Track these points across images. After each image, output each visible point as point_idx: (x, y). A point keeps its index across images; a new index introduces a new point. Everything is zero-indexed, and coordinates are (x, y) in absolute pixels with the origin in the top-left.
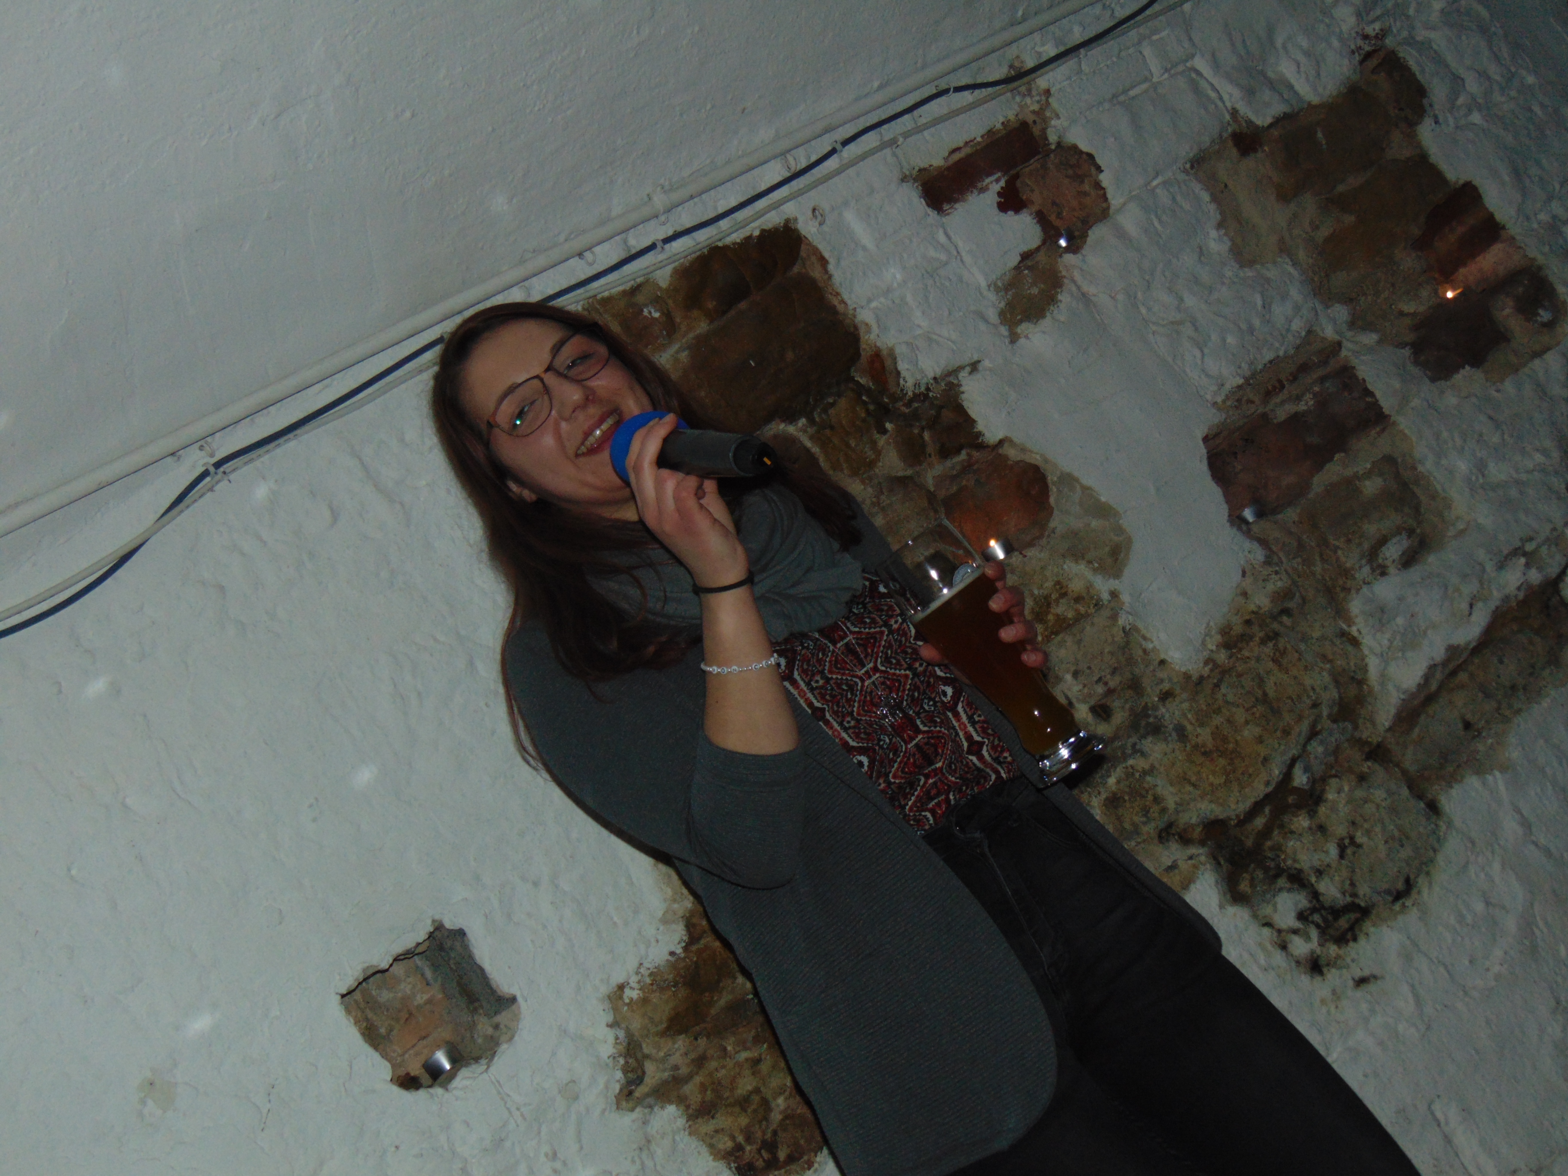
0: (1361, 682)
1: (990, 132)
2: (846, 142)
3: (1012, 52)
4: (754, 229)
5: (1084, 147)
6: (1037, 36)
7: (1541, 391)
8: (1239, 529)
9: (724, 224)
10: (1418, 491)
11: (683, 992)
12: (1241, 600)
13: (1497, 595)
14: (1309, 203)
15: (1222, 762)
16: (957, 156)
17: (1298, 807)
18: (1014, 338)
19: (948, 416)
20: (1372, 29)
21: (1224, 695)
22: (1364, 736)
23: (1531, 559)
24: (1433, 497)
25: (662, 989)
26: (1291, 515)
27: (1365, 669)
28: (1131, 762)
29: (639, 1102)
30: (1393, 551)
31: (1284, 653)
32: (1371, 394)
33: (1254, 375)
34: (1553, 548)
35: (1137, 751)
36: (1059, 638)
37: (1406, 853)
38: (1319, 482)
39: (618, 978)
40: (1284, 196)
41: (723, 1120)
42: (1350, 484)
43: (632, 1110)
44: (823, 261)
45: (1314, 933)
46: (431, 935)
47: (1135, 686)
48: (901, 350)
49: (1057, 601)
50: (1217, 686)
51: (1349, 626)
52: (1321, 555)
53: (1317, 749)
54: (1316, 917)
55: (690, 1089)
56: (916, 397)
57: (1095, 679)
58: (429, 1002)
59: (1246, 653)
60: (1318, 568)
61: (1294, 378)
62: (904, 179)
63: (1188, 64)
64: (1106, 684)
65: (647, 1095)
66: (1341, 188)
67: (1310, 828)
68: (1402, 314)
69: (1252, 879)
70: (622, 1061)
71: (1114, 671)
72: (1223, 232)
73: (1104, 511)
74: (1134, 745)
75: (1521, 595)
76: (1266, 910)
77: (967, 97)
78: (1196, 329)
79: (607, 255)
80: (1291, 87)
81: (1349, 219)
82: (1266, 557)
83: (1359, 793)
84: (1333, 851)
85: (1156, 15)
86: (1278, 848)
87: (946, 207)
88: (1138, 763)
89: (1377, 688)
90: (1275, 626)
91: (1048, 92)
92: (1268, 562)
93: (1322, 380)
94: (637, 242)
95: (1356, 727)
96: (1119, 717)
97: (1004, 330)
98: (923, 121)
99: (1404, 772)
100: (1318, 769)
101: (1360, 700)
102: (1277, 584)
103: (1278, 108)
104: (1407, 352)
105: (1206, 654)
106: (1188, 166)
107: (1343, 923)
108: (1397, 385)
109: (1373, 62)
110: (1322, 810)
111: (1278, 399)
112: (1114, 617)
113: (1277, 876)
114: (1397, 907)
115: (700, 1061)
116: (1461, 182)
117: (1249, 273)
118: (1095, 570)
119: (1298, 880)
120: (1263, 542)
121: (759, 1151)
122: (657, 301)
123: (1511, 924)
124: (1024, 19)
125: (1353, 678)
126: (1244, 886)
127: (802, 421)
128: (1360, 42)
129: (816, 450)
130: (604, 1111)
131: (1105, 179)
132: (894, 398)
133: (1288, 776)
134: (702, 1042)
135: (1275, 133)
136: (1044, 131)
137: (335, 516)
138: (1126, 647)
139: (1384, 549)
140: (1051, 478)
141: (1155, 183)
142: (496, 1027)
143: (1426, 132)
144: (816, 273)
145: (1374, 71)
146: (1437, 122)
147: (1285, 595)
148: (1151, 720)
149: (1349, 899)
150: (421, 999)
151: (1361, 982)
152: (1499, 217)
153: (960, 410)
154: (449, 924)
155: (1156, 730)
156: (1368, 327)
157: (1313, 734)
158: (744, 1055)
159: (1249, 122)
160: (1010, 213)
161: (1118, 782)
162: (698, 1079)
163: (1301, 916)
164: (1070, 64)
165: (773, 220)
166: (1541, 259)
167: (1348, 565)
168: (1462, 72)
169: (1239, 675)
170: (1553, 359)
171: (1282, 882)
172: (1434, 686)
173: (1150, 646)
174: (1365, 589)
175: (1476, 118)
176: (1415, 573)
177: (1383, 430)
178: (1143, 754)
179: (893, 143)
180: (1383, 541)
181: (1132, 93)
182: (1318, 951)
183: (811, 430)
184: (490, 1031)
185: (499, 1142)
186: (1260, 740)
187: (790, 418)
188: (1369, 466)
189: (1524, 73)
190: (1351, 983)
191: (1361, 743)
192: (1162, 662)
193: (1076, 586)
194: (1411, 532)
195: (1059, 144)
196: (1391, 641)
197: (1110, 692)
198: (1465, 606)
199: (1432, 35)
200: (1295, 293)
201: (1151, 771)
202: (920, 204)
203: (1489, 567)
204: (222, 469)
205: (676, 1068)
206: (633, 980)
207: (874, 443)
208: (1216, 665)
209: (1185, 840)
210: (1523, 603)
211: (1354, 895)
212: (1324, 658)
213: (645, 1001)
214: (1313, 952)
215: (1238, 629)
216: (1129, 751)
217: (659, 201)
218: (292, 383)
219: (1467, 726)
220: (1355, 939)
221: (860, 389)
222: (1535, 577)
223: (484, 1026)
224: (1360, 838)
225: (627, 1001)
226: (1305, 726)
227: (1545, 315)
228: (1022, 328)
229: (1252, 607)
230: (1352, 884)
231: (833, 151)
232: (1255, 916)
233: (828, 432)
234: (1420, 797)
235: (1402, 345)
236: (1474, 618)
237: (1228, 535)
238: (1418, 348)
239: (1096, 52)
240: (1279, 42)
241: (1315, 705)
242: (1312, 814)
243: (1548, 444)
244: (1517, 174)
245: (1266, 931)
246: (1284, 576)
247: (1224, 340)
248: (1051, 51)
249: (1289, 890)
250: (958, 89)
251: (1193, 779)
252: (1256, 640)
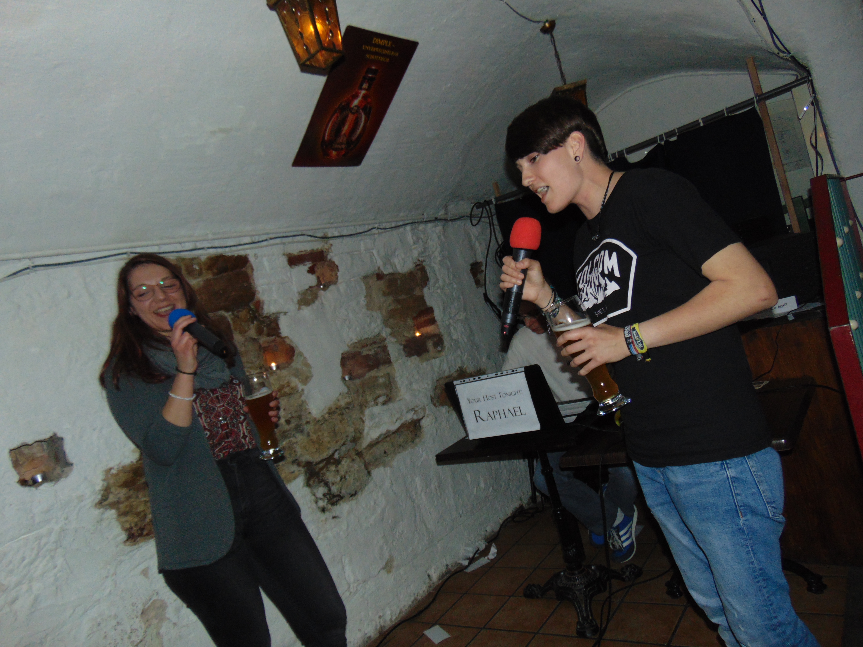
0: (361, 433)
1: (313, 250)
2: (271, 239)
3: (326, 230)
4: (236, 254)
5: (337, 263)
6: (334, 229)
7: (432, 368)
8: (343, 382)
9: (227, 249)
10: (393, 386)
11: (131, 475)
12: (337, 402)
13: (403, 420)
14: (390, 299)
15: (317, 446)
16: (301, 253)
17: (333, 463)
18: (299, 309)
19: (273, 325)
20: (421, 259)
21: (323, 427)
22: (358, 448)
23: (416, 412)
24: (396, 388)
25: (125, 472)
26: (358, 381)
27: (363, 430)
28: (291, 439)
29: (103, 507)
30: (381, 400)
31: (343, 419)
32: (389, 355)
33: (360, 341)
34: (422, 411)
35: (294, 436)
36: (283, 398)
37: (358, 484)
38: (368, 375)
39: (111, 465)
40: (385, 294)
41: (129, 518)
42: (376, 378)
43: (100, 509)
44: (252, 269)
45: (326, 501)
46: (51, 437)
47: (300, 417)
48: (266, 302)
49: (286, 387)
50: (322, 424)
51: (363, 417)
52: (362, 395)
53: (344, 449)
54: (328, 496)
55: (122, 506)
56: (266, 317)
57: (289, 412)
58: (42, 457)
59: (333, 417)
60: (360, 398)
61: (371, 345)
62: (284, 254)
63: (372, 251)
64: (292, 415)
65: (106, 505)
66: (400, 297)
67: (334, 471)
68: (404, 336)
69: (314, 481)
70: (102, 492)
71: (295, 412)
72: (365, 299)
73: (308, 365)
74: (294, 434)
75: (410, 421)
76: (315, 491)
77: (309, 238)
78: (350, 323)
79: (189, 246)
80: (396, 266)
81: (399, 306)
82: (348, 392)
83: (351, 464)
84: (339, 478)
85: (367, 235)
86: (324, 474)
87: (293, 266)
88: (293, 440)
89: (365, 436)
90: (344, 411)
91: (332, 245)
92: (347, 393)
93: (379, 347)
94: (199, 245)
95: (356, 445)
96: (293, 425)
97: (297, 306)
98: (295, 240)
99: (365, 462)
100: (342, 454)
101: (359, 438)
102: (348, 400)
103: (390, 271)
104: (402, 347)
105: (323, 414)
106: (362, 278)
107: (335, 499)
108: (397, 354)
109: (418, 267)
110: (340, 466)
111: (365, 349)
112: (301, 396)
113: (321, 482)
114: (351, 498)
115: (129, 498)
116: (430, 306)
117: (369, 312)
118: (300, 382)
119: (326, 484)
120: (348, 387)
121: (138, 530)
122: (199, 264)
123: (379, 511)
124: (332, 223)
125: (359, 432)
126: (311, 482)
127: (230, 313)
128: (417, 261)
129: (231, 322)
130: (90, 508)
131: (339, 274)
132: (259, 315)
133: (333, 454)
134: (132, 492)
135: (388, 277)
136: (327, 255)
137: (69, 295)
138: (301, 405)
139: (379, 399)
140: (296, 352)
141: (352, 279)
142: (63, 471)
143: (426, 290)
144: (249, 272)
145: (418, 269)
146: (429, 289)
147: (349, 404)
148: (301, 428)
149: (338, 493)
150: (39, 455)
151: (334, 517)
152: (436, 318)
153: (277, 325)
154: (60, 435)
155: (302, 432)
156: (395, 337)
157: (344, 444)
158: (144, 499)
159: (382, 272)
160: (310, 274)
162: (126, 503)
163: (324, 495)
164: (340, 240)
165: (242, 253)
166: (443, 333)
167: (368, 400)
168: (439, 278)
169: (329, 423)
170: (437, 361)
171: (322, 484)
172: (380, 440)
173: (307, 407)
174: (370, 408)
175: (439, 291)
176: (385, 407)
177: (390, 366)
178: (296, 437)
179: (284, 244)
180: (380, 396)
181: (354, 253)
182: (325, 506)
183: (232, 317)
184: (60, 472)
185: (48, 511)
186: (329, 442)
187: (227, 311)
188: (382, 374)
189: (454, 283)
190: (331, 517)
191: (356, 450)
192: (310, 413)
193: (293, 385)
194: (387, 396)
195: (330, 260)
196: (373, 424)
197: (292, 417)
198: (395, 420)
199: (435, 265)
200: (379, 321)
201: (296, 443)
202: (286, 263)
203: (405, 411)
204: (34, 269)
205: (119, 498)
206: (116, 467)
207: (249, 326)
208: (324, 418)
209: (299, 465)
210: (410, 423)
211: (341, 492)
212: (354, 423)
213: (117, 475)
214: (324, 506)
215: (333, 409)
216: (292, 436)
217: (210, 236)
218: (70, 250)
219: (385, 452)
220: (337, 505)
221: (251, 309)
222: (415, 417)
223: (58, 470)
224: (347, 477)
225: (111, 473)
226: (342, 442)
227: (439, 348)
228: (303, 307)
229: (339, 404)
230: (341, 489)
231: (266, 240)
232: (311, 492)
233: (237, 319)
234: (366, 469)
235: (401, 344)
236: (396, 424)
237: (339, 383)
238: (405, 347)
239: (349, 239)
240: (396, 253)
241: (347, 436)
242: (337, 466)
243: (429, 382)
244: (444, 309)
245: (313, 497)
246: (350, 398)
247: (356, 328)
248: (336, 234)
249: (324, 487)
250: (308, 235)
251: (307, 448)
252: (337, 414)
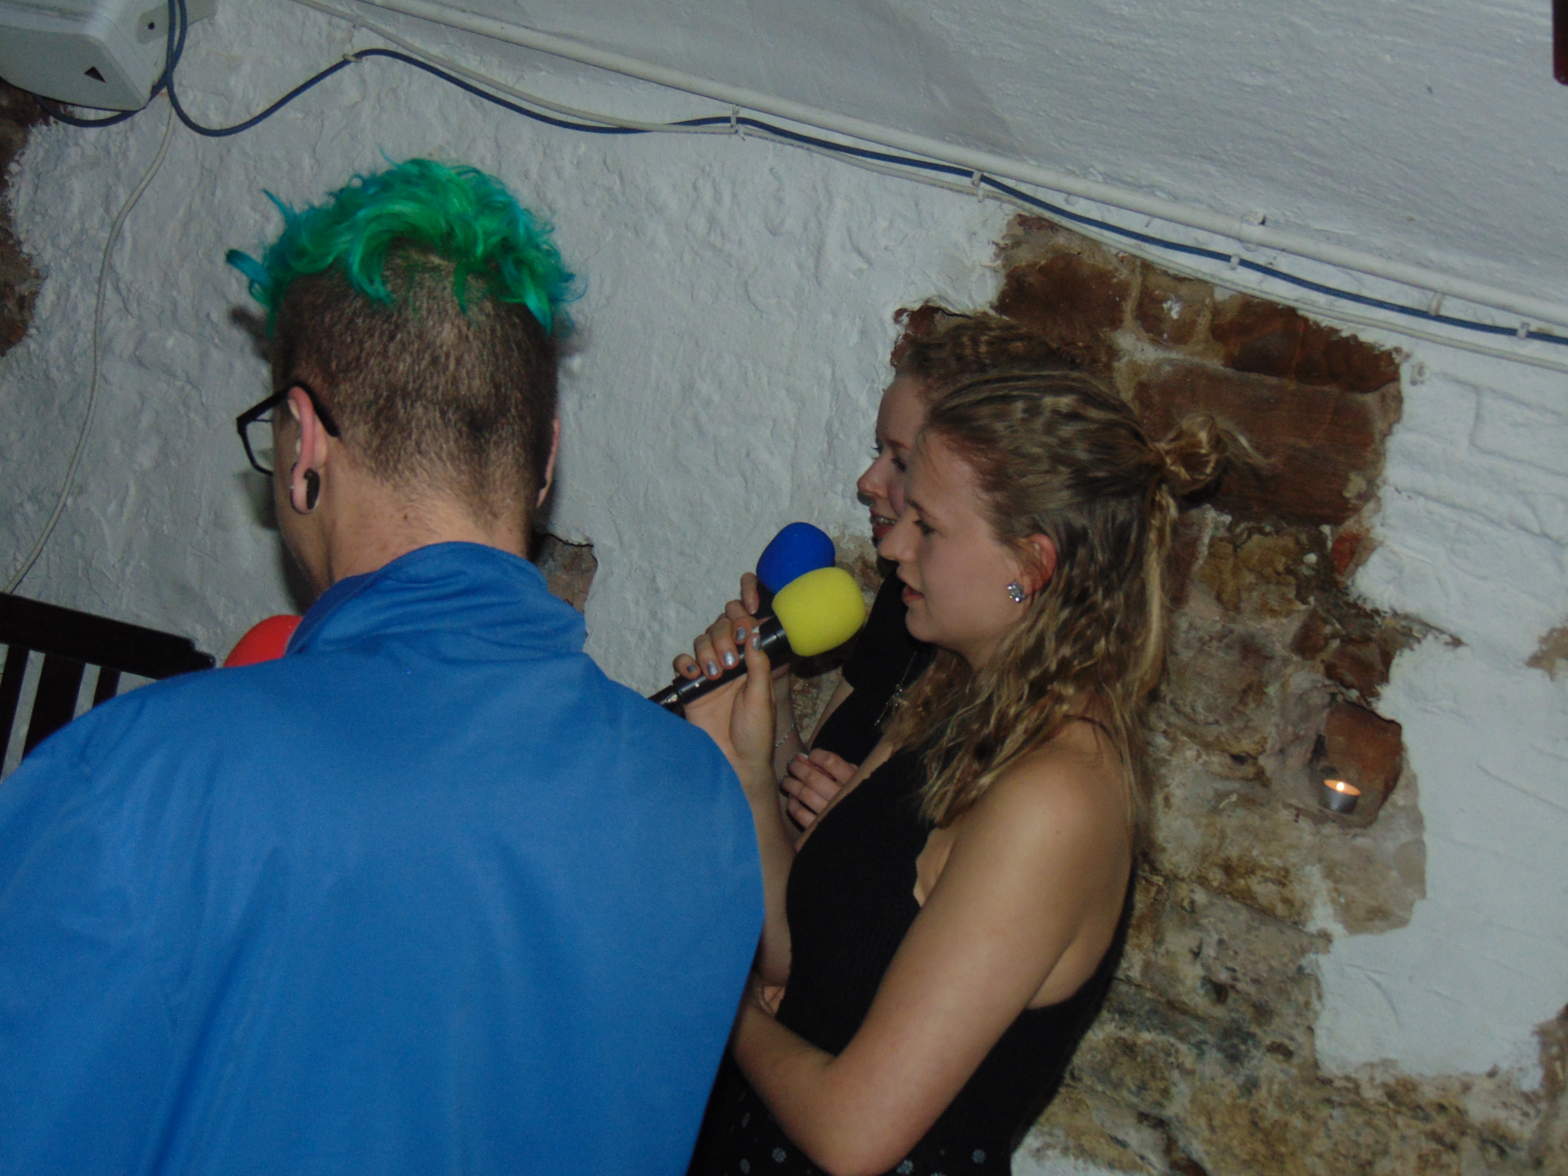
12: (1457, 1086)
15: (1261, 1147)
19: (1371, 653)
21: (1331, 1117)
28: (1183, 1047)
31: (1441, 1166)
35: (1199, 1046)
36: (1233, 904)
44: (1397, 417)
48: (1383, 554)
50: (1334, 1103)
57: (1232, 965)
59: (1400, 1121)
64: (1234, 979)
71: (1256, 981)
73: (1413, 876)
74: (1205, 1042)
88: (1186, 1055)
92: (1530, 1098)
96: (1223, 1012)
97: (1536, 647)
102: (1514, 1122)
118: (1334, 902)
120: (1557, 1084)
122: (1192, 306)
129: (1204, 551)
132: (1336, 586)
138: (1293, 980)
148: (1243, 1048)
153: (1387, 660)
155: (1234, 1058)
161: (1150, 1043)
165: (1378, 338)
169: (1368, 1124)
173: (1314, 1005)
178: (1201, 1054)
183: (1223, 534)
192: (1310, 1029)
193: (1299, 890)
207: (1286, 600)
209: (1162, 1144)
215: (1422, 1097)
216: (1193, 1040)
229: (1461, 1103)
233: (1231, 549)
246: (1537, 1128)
251: (1216, 1122)
252: (1429, 1127)
